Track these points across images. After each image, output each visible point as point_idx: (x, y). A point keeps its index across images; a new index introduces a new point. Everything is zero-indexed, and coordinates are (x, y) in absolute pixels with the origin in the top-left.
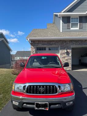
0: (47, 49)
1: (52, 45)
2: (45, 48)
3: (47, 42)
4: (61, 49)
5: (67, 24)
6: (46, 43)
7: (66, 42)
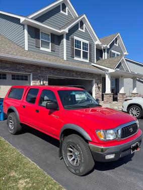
0: (9, 77)
1: (19, 70)
2: (5, 75)
3: (11, 64)
4: (33, 79)
5: (34, 40)
6: (8, 66)
7: (41, 69)
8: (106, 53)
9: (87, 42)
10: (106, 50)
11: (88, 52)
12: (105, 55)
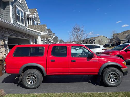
8: (31, 21)
9: (23, 11)
10: (31, 19)
11: (24, 19)
12: (31, 22)
